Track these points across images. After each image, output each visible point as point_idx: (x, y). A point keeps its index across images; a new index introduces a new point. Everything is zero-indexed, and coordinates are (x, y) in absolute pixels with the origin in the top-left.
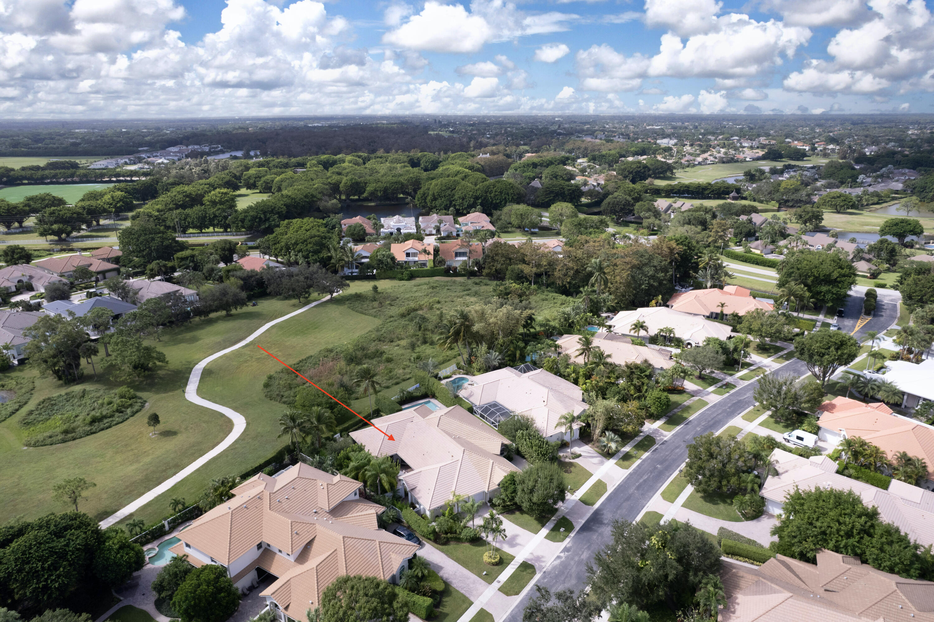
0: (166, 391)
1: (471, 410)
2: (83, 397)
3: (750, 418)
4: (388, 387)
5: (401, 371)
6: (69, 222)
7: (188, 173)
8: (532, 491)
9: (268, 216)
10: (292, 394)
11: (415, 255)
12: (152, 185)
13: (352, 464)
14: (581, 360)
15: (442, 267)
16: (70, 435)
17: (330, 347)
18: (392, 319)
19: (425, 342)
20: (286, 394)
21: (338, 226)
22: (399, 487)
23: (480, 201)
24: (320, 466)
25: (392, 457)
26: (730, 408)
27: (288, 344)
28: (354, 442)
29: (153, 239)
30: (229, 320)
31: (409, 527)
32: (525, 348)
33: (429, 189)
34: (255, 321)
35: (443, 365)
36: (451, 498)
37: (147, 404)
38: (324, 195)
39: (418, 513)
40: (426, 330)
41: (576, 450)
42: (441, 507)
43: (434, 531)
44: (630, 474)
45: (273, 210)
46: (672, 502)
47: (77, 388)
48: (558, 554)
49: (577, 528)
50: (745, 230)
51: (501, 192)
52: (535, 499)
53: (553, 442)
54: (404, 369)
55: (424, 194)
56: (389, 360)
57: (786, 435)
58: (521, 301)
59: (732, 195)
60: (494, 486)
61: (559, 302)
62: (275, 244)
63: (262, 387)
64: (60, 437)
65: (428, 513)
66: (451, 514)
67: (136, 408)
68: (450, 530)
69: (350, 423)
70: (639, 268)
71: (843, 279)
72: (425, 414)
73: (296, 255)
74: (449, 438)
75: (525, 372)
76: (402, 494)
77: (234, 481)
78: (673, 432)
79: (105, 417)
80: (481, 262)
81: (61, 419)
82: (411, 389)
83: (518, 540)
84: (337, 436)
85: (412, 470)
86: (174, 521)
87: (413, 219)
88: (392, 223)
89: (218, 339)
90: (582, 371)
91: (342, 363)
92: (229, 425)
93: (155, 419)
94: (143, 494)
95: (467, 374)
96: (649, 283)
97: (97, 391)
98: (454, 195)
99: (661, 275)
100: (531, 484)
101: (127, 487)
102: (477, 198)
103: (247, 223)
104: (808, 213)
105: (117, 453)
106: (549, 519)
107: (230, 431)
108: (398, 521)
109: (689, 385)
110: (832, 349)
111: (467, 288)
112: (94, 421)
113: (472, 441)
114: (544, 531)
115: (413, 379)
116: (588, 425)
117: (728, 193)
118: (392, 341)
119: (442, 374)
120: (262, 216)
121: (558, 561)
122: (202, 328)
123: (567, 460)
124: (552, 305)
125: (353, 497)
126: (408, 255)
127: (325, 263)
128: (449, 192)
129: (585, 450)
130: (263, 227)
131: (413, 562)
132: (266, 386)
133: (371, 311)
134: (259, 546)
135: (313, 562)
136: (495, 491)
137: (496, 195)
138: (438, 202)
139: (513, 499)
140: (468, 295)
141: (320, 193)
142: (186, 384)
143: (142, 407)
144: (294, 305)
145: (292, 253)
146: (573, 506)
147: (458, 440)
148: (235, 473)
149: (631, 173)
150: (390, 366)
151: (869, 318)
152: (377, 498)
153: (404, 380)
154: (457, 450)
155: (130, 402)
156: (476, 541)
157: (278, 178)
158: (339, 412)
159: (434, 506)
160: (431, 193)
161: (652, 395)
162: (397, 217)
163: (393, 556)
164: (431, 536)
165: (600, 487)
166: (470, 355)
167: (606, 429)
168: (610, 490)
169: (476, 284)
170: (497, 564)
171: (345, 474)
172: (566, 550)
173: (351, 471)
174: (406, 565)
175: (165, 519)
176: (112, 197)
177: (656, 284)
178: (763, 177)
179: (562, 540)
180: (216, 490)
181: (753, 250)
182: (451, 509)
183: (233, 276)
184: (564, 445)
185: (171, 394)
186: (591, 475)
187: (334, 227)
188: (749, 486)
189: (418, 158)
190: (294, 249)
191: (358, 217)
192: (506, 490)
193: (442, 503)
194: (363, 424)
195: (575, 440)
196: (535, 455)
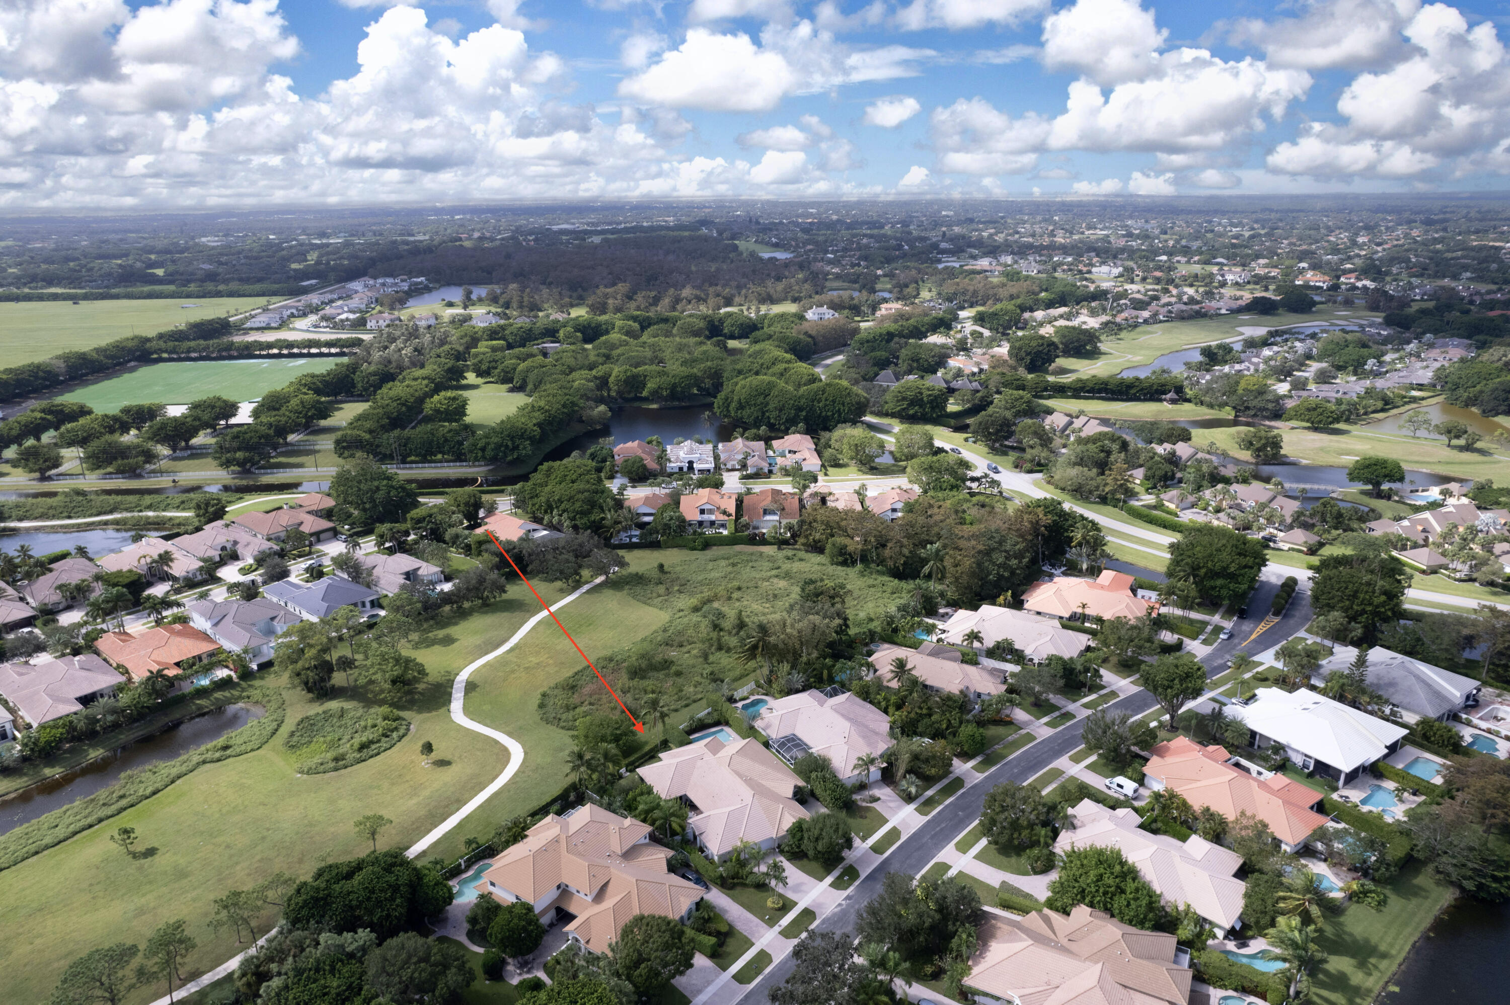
0: (429, 710)
1: (767, 745)
2: (342, 716)
3: (1076, 759)
4: (676, 710)
5: (692, 689)
6: (255, 449)
7: (396, 356)
8: (817, 839)
9: (517, 443)
10: (571, 717)
11: (711, 512)
12: (347, 376)
13: (641, 807)
14: (895, 684)
15: (746, 533)
16: (341, 763)
17: (608, 653)
18: (681, 614)
19: (720, 648)
20: (564, 717)
21: (609, 459)
22: (689, 830)
23: (804, 413)
24: (609, 807)
25: (681, 798)
26: (1059, 745)
27: (558, 648)
28: (642, 780)
29: (378, 488)
30: (486, 613)
31: (697, 872)
32: (834, 666)
33: (733, 391)
34: (517, 615)
35: (740, 682)
36: (739, 844)
37: (412, 727)
38: (588, 399)
39: (706, 857)
40: (721, 630)
41: (877, 792)
42: (729, 852)
43: (721, 876)
44: (928, 822)
45: (522, 434)
46: (964, 853)
47: (334, 705)
48: (839, 901)
49: (863, 876)
50: (1159, 473)
51: (834, 401)
52: (820, 848)
53: (849, 784)
54: (695, 686)
55: (727, 399)
56: (678, 674)
57: (1107, 781)
58: (833, 605)
59: (1168, 396)
60: (782, 833)
61: (889, 590)
62: (532, 498)
63: (536, 706)
64: (332, 765)
65: (716, 858)
66: (738, 859)
67: (402, 731)
68: (736, 876)
69: (636, 756)
70: (988, 553)
71: (1243, 572)
72: (715, 749)
73: (561, 515)
74: (739, 780)
75: (831, 696)
76: (691, 837)
77: (525, 821)
78: (986, 774)
79: (372, 742)
80: (796, 528)
81: (325, 742)
82: (702, 714)
83: (804, 888)
84: (623, 770)
85: (701, 813)
86: (469, 860)
87: (710, 446)
88: (682, 454)
89: (476, 640)
90: (893, 699)
91: (623, 679)
92: (504, 755)
93: (428, 748)
94: (430, 830)
95: (766, 695)
96: (998, 574)
97: (356, 709)
98: (767, 404)
99: (1014, 562)
100: (816, 832)
101: (413, 823)
102: (800, 409)
103: (489, 453)
104: (1261, 438)
105: (393, 784)
106: (835, 867)
107: (508, 761)
108: (687, 865)
109: (1020, 715)
110: (1177, 681)
111: (776, 565)
112: (363, 747)
113: (764, 782)
114: (829, 879)
115: (704, 701)
116: (890, 764)
117: (1165, 393)
118: (681, 646)
119: (737, 695)
120: (510, 443)
121: (839, 909)
122: (456, 624)
123: (864, 804)
124: (879, 595)
125: (643, 841)
126: (702, 512)
127: (597, 528)
128: (761, 399)
129: (884, 793)
130: (510, 458)
131: (700, 904)
132: (542, 706)
133: (656, 601)
134: (559, 887)
135: (609, 903)
136: (783, 837)
137: (826, 405)
138: (746, 413)
139: (799, 847)
140: (777, 576)
141: (582, 397)
142: (450, 702)
143: (408, 730)
144: (561, 590)
145: (555, 512)
146: (863, 855)
147: (749, 782)
148: (522, 810)
149: (1028, 354)
150: (680, 681)
151: (1277, 620)
152: (665, 840)
153: (695, 701)
154: (747, 794)
155: (395, 724)
156: (762, 886)
157: (522, 366)
158: (625, 745)
159: (722, 852)
160: (736, 398)
161: (967, 730)
162: (688, 443)
163: (682, 899)
164: (719, 881)
165: (894, 834)
166: (771, 671)
167: (909, 771)
168: (904, 838)
169: (788, 559)
170: (779, 909)
171: (635, 817)
172: (848, 898)
173: (640, 814)
174: (694, 907)
175: (462, 858)
176: (302, 402)
177: (1006, 574)
178: (1228, 358)
179: (846, 888)
180: (510, 829)
181: (1167, 503)
182: (739, 855)
183: (486, 551)
184: (862, 787)
185: (434, 713)
186: (886, 821)
187: (604, 460)
188: (1042, 840)
189: (720, 319)
190: (557, 507)
191: (637, 442)
192: (794, 837)
193: (729, 848)
194: (651, 756)
195: (876, 782)
196: (828, 799)
